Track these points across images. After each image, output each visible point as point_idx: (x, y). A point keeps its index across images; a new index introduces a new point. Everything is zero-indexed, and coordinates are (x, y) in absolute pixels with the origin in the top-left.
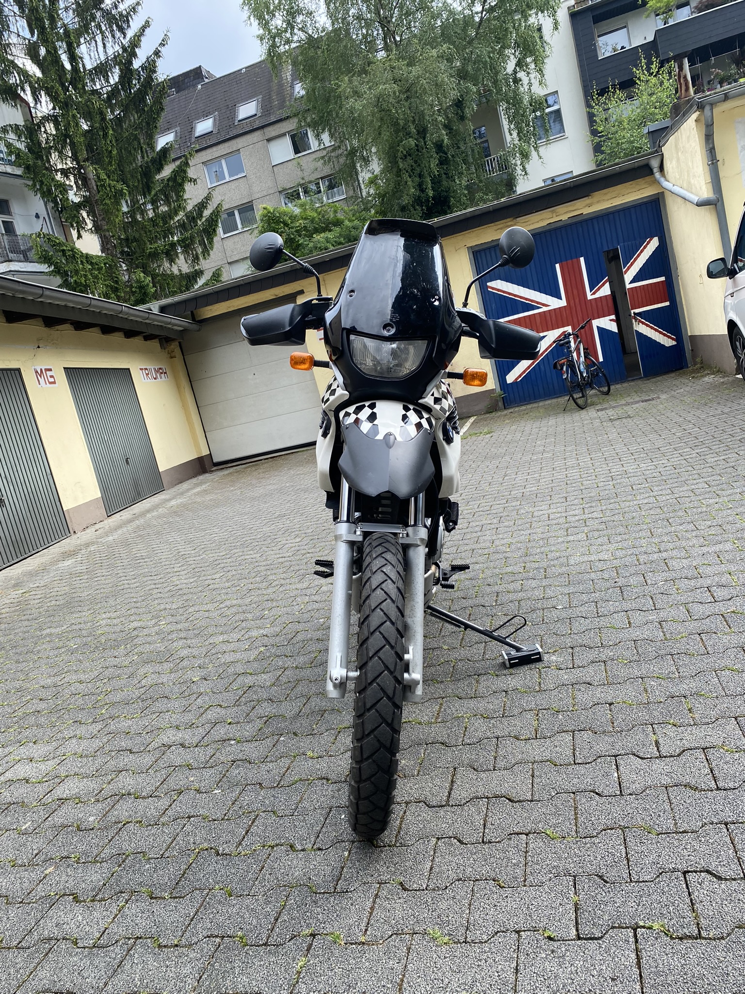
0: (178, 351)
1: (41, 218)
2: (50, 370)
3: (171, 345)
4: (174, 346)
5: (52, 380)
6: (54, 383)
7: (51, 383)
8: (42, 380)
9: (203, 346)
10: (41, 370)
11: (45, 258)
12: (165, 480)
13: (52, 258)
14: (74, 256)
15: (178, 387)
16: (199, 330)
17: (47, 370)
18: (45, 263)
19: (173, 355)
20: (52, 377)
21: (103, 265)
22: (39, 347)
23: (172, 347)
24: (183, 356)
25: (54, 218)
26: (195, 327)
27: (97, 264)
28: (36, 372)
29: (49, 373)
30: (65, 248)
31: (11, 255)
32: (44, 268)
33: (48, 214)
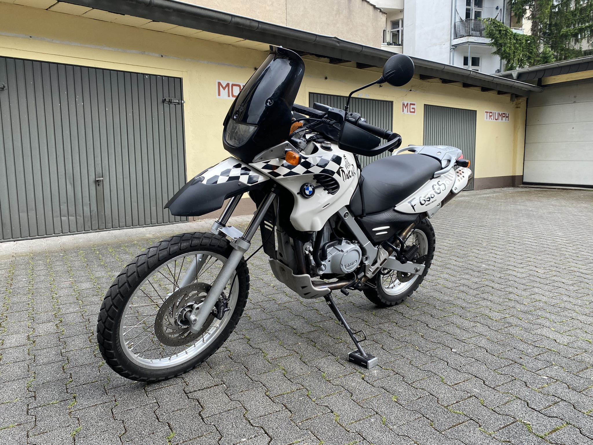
0: (523, 104)
1: (499, 9)
2: (414, 104)
3: (519, 99)
4: (522, 101)
5: (413, 110)
6: (414, 112)
7: (411, 112)
8: (405, 110)
9: (542, 103)
10: (407, 104)
11: (491, 35)
12: (476, 184)
13: (494, 35)
14: (506, 34)
15: (515, 127)
16: (541, 92)
17: (411, 104)
18: (489, 38)
19: (519, 106)
20: (413, 108)
21: (524, 41)
22: (411, 90)
23: (520, 100)
24: (527, 107)
25: (507, 10)
26: (537, 89)
27: (520, 40)
28: (404, 104)
29: (412, 106)
30: (502, 29)
31: (471, 32)
32: (488, 41)
33: (504, 7)
